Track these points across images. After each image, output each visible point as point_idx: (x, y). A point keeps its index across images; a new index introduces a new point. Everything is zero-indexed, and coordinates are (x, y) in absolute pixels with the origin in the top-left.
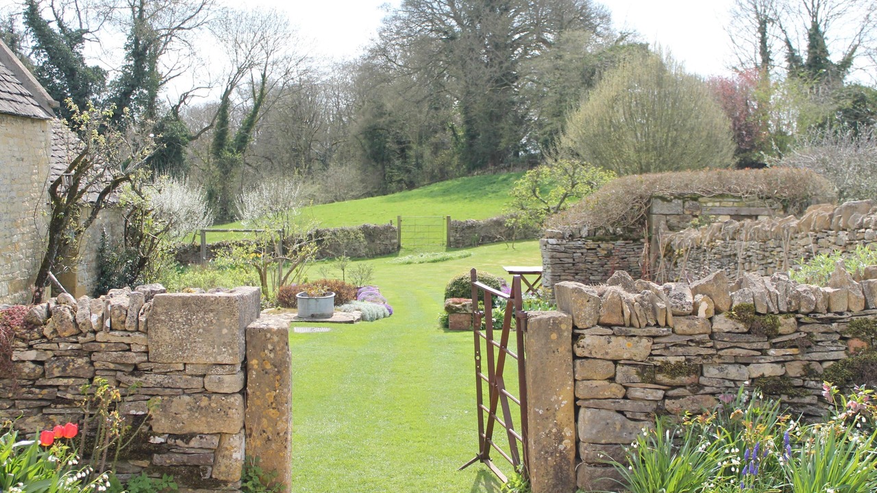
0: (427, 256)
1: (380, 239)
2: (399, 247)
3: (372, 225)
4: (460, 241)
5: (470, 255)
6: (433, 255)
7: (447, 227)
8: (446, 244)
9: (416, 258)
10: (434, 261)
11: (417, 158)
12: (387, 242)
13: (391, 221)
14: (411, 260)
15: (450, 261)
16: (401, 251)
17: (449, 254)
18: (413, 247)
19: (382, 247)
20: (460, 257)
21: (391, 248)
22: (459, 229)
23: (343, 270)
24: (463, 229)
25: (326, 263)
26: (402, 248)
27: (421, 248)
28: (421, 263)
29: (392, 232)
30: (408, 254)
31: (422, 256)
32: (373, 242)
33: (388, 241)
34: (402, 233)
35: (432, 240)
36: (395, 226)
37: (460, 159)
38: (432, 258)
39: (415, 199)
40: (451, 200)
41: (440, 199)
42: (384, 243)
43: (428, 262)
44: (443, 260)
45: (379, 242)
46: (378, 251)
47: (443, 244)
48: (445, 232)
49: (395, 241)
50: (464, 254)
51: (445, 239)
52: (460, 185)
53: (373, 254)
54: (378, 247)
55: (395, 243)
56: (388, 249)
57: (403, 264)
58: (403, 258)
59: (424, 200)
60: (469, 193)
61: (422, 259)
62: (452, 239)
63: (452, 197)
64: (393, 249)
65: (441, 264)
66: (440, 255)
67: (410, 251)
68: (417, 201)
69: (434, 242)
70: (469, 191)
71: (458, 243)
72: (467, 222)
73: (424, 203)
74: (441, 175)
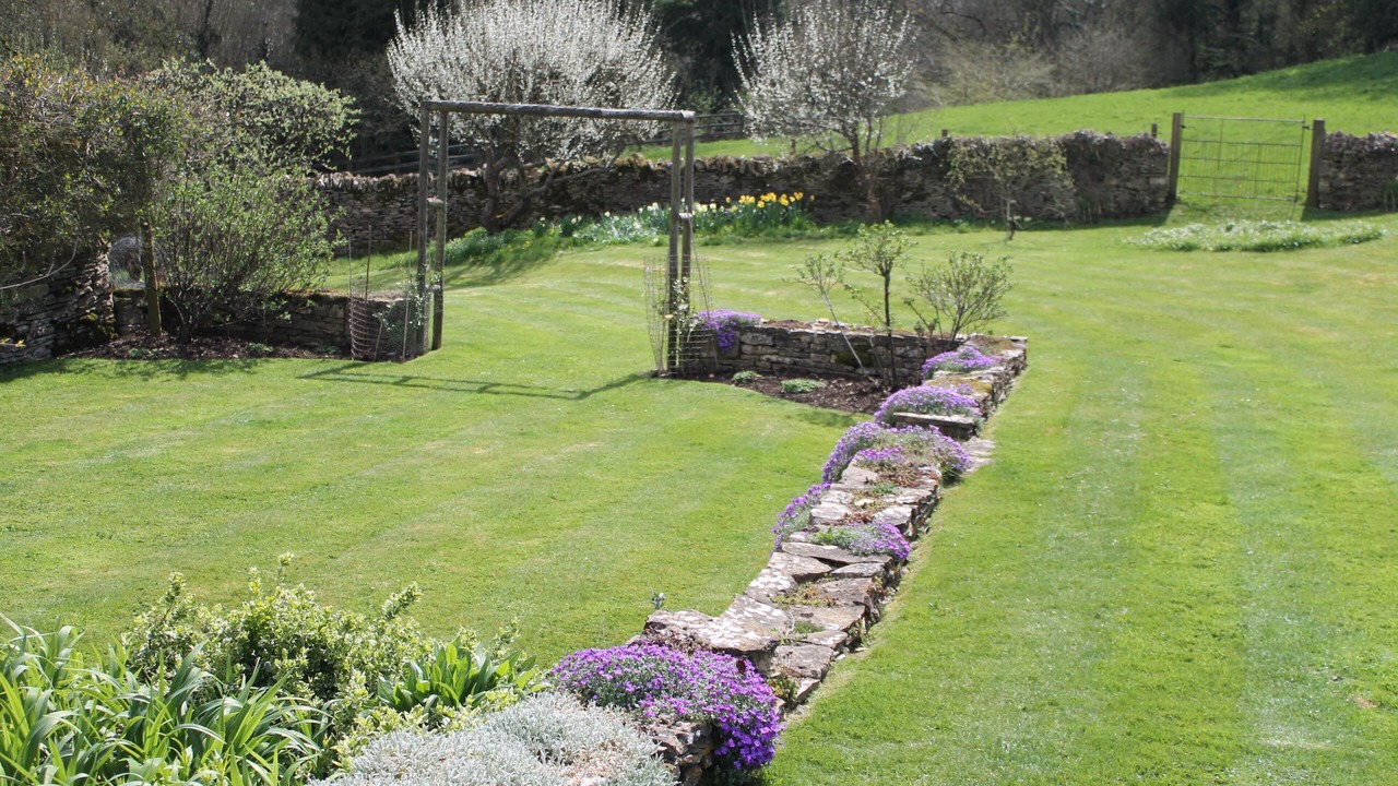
0: (1248, 231)
1: (1118, 175)
2: (1171, 200)
3: (1101, 135)
4: (1349, 192)
5: (1377, 236)
6: (1264, 229)
7: (1313, 152)
8: (1304, 197)
9: (1210, 233)
10: (1262, 248)
11: (1262, 21)
12: (1138, 183)
13: (1154, 128)
14: (1193, 240)
15: (1312, 251)
16: (1176, 212)
17: (1311, 230)
18: (1210, 202)
19: (1124, 197)
20: (1346, 241)
21: (1147, 200)
22: (1345, 159)
23: (886, 274)
24: (1360, 160)
25: (962, 232)
26: (1179, 201)
27: (1232, 206)
28: (1221, 249)
29: (1153, 156)
30: (1194, 219)
31: (1229, 229)
32: (1101, 180)
33: (1141, 181)
34: (1181, 162)
35: (1267, 186)
36: (1164, 138)
37: (1352, 25)
38: (1257, 238)
39: (1243, 92)
40: (1327, 96)
41: (1303, 93)
42: (1129, 185)
43: (1246, 249)
44: (1292, 246)
45: (1114, 182)
46: (1112, 206)
47: (1296, 199)
48: (1306, 166)
49: (1161, 181)
50: (1359, 232)
51: (1304, 183)
52: (1350, 66)
53: (1094, 215)
54: (1111, 195)
55: (1159, 188)
56: (1139, 202)
57: (1170, 248)
58: (1175, 231)
59: (1262, 94)
60: (1372, 82)
61: (1226, 238)
62: (1323, 185)
63: (1331, 89)
64: (1153, 203)
65: (1282, 260)
66: (1283, 232)
67: (1201, 212)
68: (1245, 96)
69: (1270, 191)
70: (1373, 78)
71: (1341, 198)
72: (1372, 138)
73: (1260, 100)
74: (1309, 50)
